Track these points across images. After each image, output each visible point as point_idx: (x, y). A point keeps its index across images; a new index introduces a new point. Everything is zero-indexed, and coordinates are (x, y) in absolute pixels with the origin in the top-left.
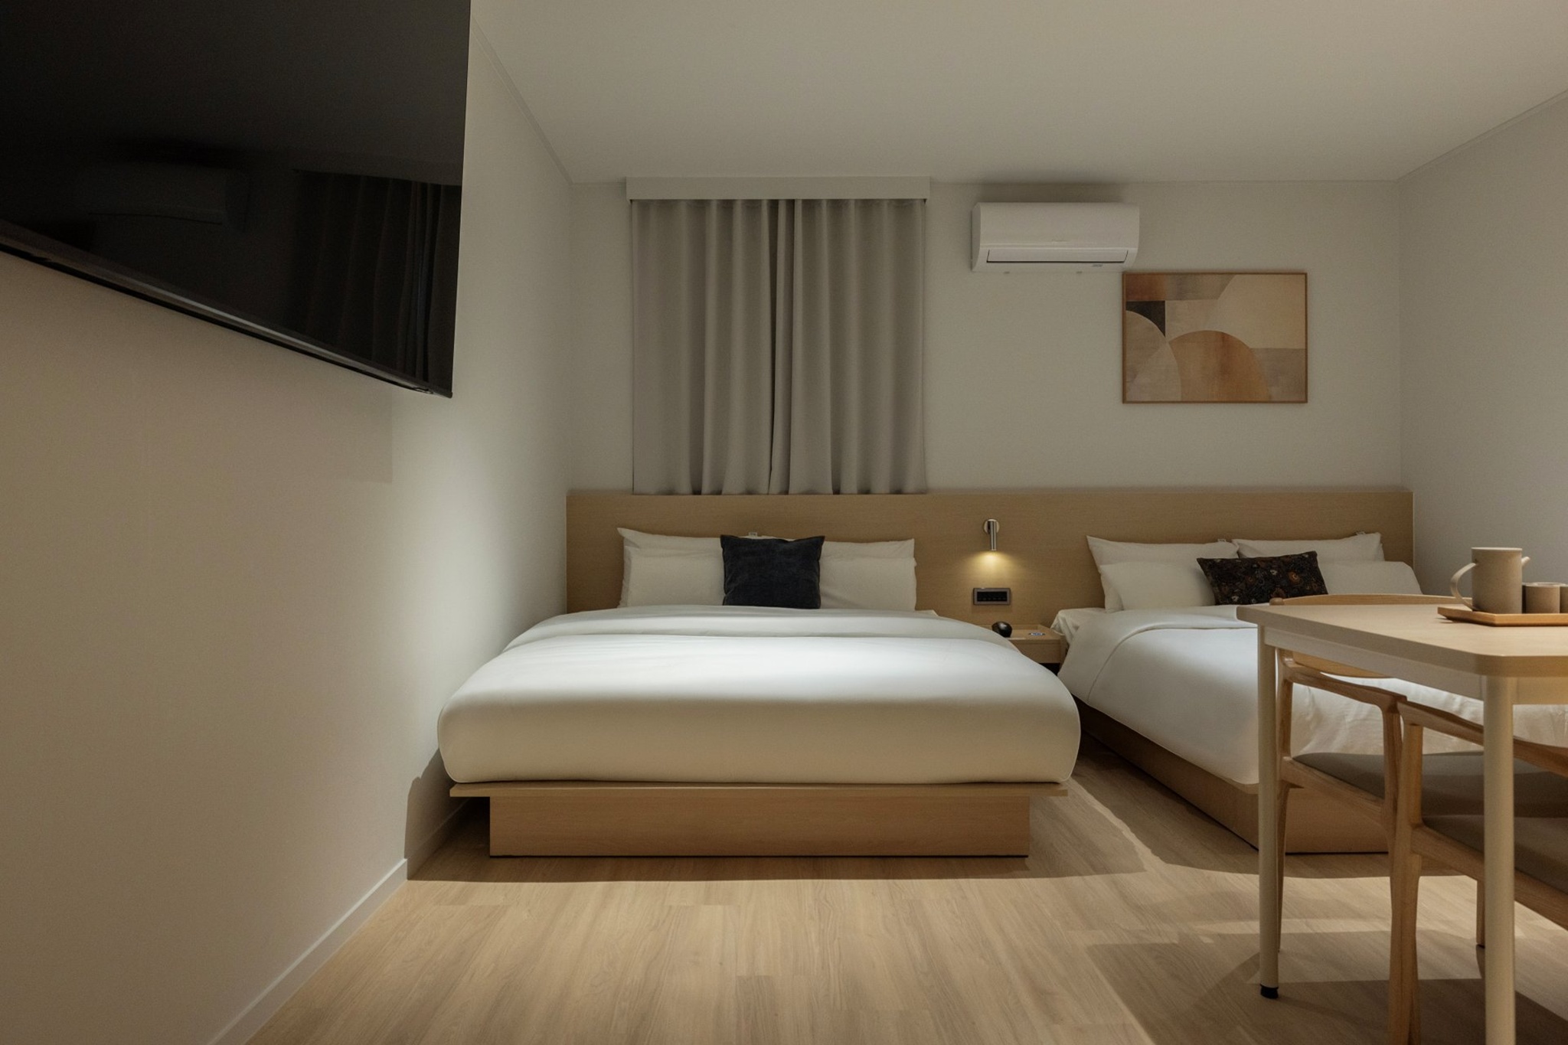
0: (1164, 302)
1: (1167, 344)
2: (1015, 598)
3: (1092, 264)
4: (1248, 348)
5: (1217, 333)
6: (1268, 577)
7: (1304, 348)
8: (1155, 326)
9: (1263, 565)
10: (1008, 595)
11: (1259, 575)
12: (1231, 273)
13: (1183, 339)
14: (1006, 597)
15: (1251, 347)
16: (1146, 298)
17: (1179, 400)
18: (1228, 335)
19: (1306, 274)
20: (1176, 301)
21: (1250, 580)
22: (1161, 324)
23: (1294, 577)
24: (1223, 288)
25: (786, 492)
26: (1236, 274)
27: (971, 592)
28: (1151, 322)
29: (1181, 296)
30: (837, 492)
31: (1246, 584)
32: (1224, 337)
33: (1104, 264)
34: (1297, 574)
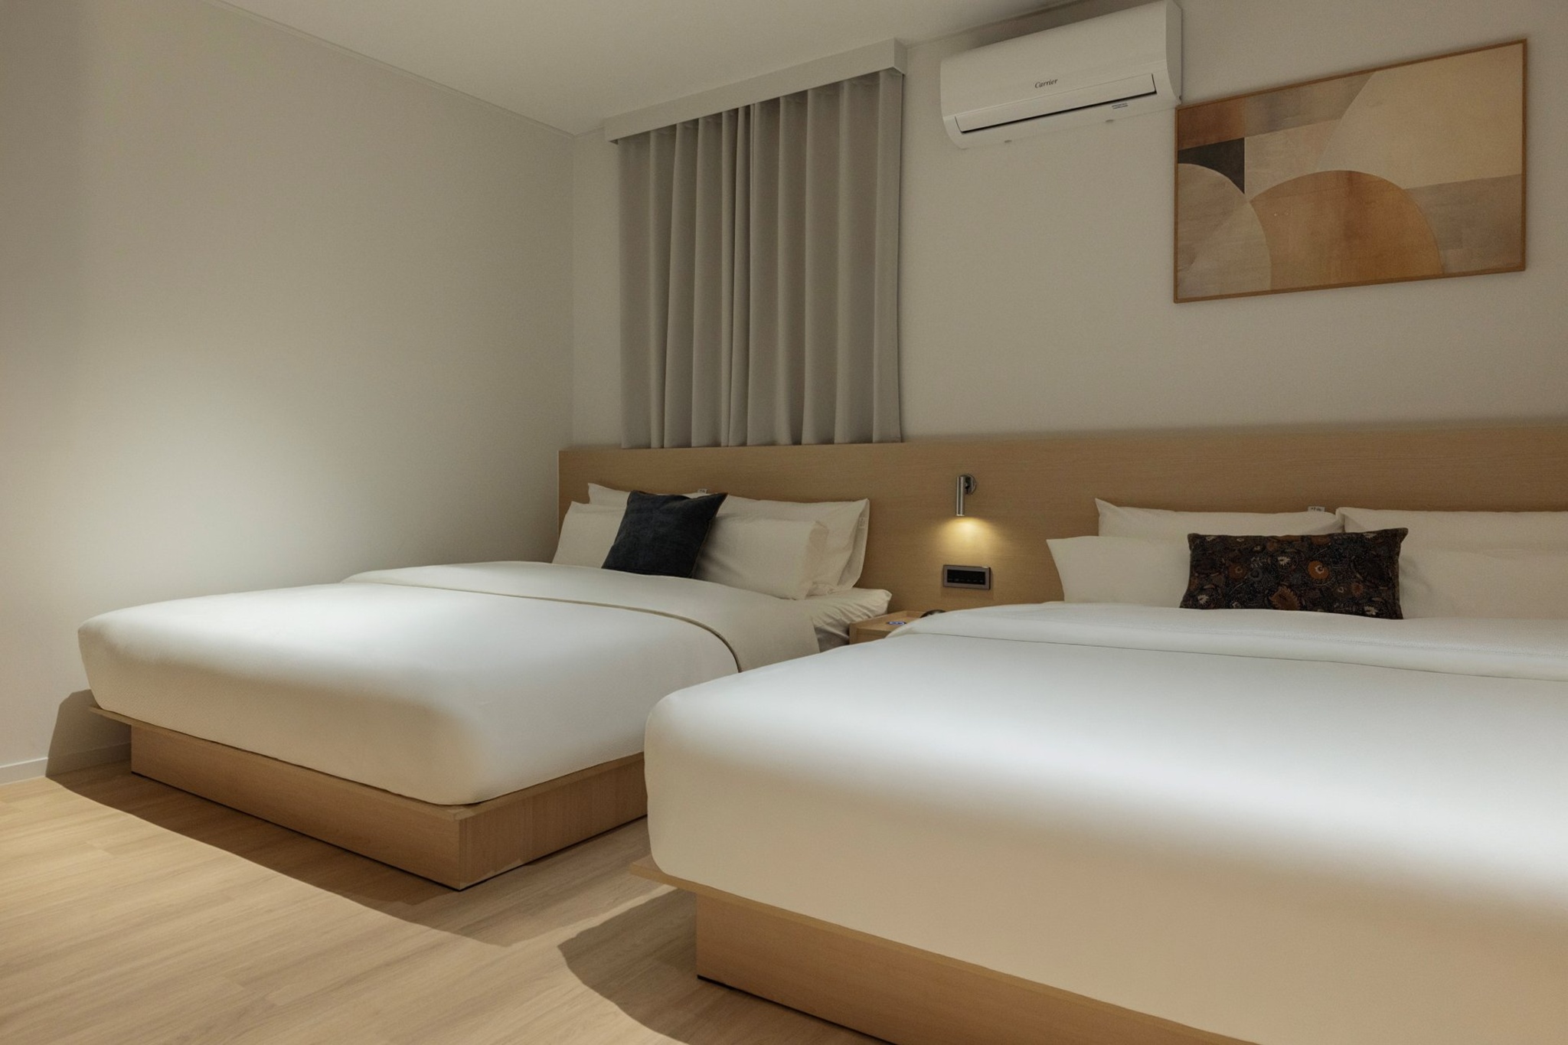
0: (1243, 139)
1: (1249, 206)
2: (997, 580)
3: (1110, 105)
4: (1399, 189)
5: (1338, 173)
6: (1272, 568)
7: (1520, 172)
8: (1227, 179)
9: (1270, 548)
10: (987, 576)
11: (1257, 563)
12: (1365, 72)
13: (1275, 194)
14: (984, 579)
15: (1403, 187)
16: (1213, 139)
17: (1268, 288)
18: (1359, 174)
19: (1524, 42)
20: (1261, 136)
21: (1238, 571)
22: (1237, 176)
23: (1318, 570)
24: (1350, 98)
25: (744, 444)
26: (1375, 70)
27: (940, 569)
28: (1218, 174)
29: (1272, 125)
30: (797, 441)
31: (1227, 577)
32: (1352, 179)
33: (1128, 102)
34: (1325, 564)
